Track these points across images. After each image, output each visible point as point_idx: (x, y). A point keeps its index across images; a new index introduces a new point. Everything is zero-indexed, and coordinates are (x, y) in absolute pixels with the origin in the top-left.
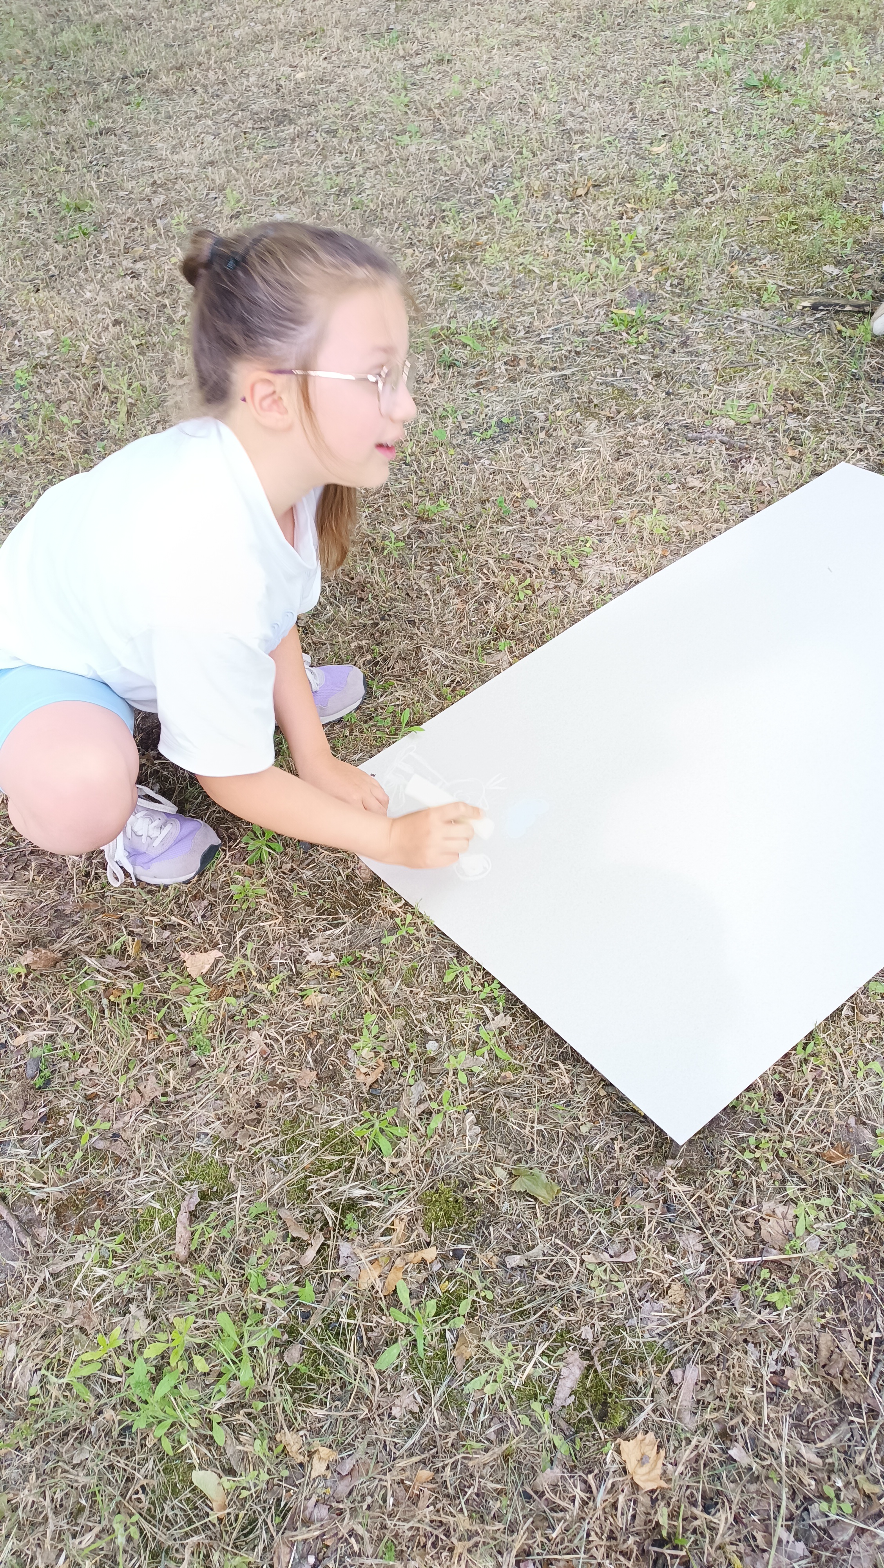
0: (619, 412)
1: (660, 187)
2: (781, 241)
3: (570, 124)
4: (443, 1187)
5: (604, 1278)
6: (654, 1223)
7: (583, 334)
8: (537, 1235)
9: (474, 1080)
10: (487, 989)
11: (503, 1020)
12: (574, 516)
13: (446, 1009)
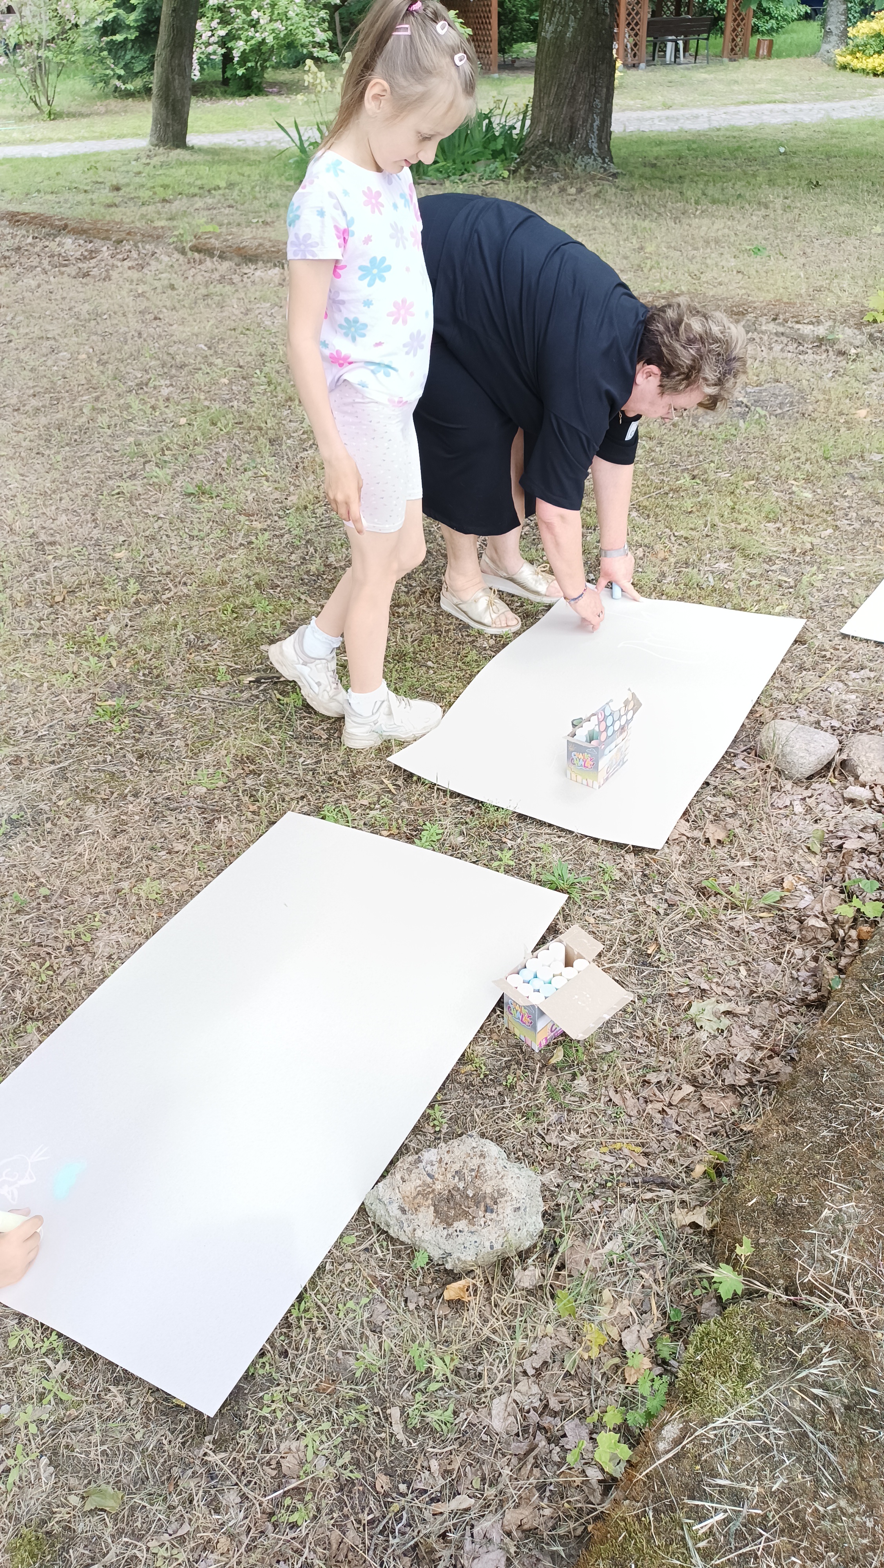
0: (112, 793)
1: (124, 589)
2: (226, 628)
3: (43, 537)
4: (25, 1531)
5: (166, 1555)
6: (201, 1493)
7: (74, 728)
8: (110, 1541)
9: (44, 1427)
10: (47, 1343)
11: (65, 1365)
12: (83, 895)
13: (14, 1372)
